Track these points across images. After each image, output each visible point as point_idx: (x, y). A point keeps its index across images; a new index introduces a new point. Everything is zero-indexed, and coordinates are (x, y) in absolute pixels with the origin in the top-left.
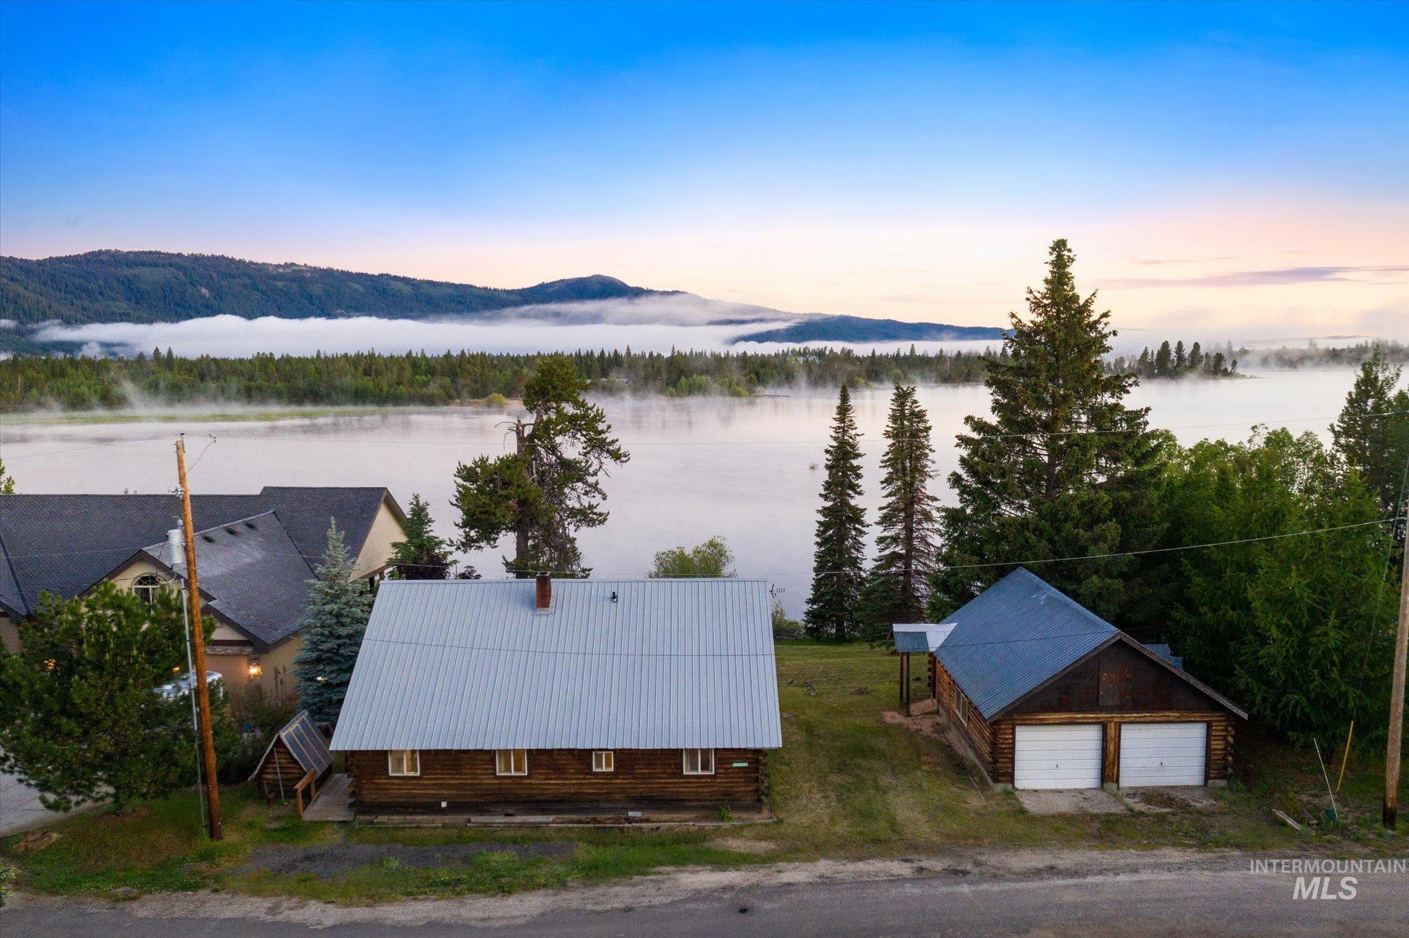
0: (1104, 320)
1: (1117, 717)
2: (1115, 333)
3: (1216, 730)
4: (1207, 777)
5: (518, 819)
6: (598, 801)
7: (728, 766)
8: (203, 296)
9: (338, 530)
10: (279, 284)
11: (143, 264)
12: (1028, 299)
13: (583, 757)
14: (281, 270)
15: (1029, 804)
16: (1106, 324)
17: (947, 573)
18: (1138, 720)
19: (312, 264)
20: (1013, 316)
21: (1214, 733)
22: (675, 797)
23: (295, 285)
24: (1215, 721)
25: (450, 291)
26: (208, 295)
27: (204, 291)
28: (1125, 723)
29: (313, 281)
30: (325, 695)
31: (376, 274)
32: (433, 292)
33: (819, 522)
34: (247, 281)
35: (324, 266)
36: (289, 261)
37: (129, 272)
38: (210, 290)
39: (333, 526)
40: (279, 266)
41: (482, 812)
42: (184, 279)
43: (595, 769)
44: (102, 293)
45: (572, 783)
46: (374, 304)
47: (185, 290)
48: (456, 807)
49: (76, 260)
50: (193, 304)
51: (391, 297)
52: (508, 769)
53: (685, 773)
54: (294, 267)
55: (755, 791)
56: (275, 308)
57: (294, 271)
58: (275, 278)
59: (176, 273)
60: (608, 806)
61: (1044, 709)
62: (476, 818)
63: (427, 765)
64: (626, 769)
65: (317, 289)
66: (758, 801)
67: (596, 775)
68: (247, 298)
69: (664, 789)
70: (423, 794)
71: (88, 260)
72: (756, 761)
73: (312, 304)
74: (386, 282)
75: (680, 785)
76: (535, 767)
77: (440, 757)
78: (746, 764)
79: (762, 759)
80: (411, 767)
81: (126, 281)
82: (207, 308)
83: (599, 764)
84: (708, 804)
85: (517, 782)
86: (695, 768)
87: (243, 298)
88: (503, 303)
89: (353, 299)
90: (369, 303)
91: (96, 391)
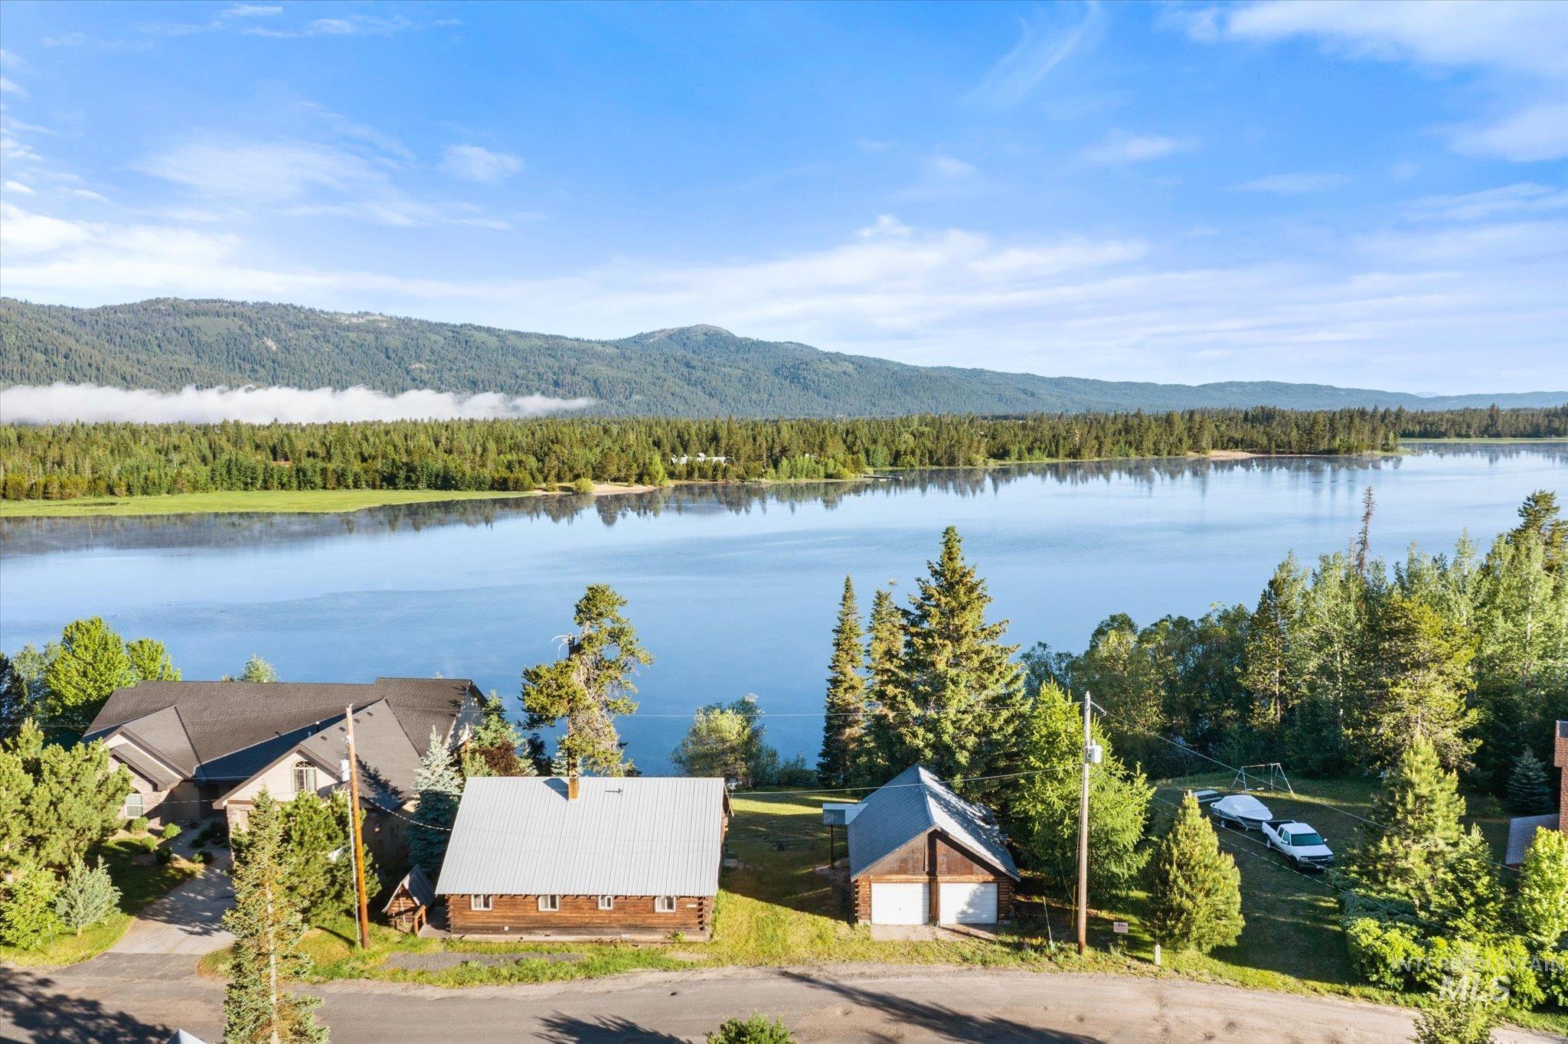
1: (938, 879)
5: (553, 938)
6: (602, 928)
7: (684, 907)
8: (268, 349)
10: (353, 335)
11: (205, 314)
13: (592, 900)
14: (354, 320)
18: (952, 880)
19: (388, 312)
22: (652, 926)
23: (370, 338)
24: (1003, 887)
25: (539, 343)
26: (274, 348)
27: (270, 343)
28: (943, 882)
29: (390, 331)
30: (429, 850)
31: (458, 323)
32: (521, 344)
34: (318, 332)
35: (401, 315)
36: (363, 310)
37: (188, 322)
38: (278, 341)
39: (435, 732)
40: (353, 315)
41: (530, 934)
42: (249, 330)
43: (601, 907)
44: (159, 346)
45: (586, 916)
46: (456, 359)
47: (251, 342)
48: (514, 930)
49: (130, 309)
50: (258, 358)
51: (474, 350)
52: (546, 906)
53: (657, 910)
54: (370, 318)
55: (701, 923)
56: (348, 363)
57: (368, 321)
58: (348, 329)
59: (241, 323)
60: (609, 930)
61: (890, 872)
62: (526, 937)
63: (496, 904)
64: (620, 908)
65: (394, 342)
66: (702, 929)
67: (602, 911)
68: (317, 350)
69: (644, 920)
70: (493, 922)
71: (146, 310)
72: (700, 904)
73: (388, 358)
74: (469, 333)
75: (655, 918)
76: (564, 905)
77: (504, 899)
78: (695, 906)
79: (705, 902)
80: (486, 905)
81: (186, 332)
82: (274, 362)
83: (603, 905)
84: (672, 931)
85: (552, 915)
86: (663, 907)
87: (312, 352)
88: (597, 356)
89: (433, 352)
90: (451, 356)
91: (166, 474)
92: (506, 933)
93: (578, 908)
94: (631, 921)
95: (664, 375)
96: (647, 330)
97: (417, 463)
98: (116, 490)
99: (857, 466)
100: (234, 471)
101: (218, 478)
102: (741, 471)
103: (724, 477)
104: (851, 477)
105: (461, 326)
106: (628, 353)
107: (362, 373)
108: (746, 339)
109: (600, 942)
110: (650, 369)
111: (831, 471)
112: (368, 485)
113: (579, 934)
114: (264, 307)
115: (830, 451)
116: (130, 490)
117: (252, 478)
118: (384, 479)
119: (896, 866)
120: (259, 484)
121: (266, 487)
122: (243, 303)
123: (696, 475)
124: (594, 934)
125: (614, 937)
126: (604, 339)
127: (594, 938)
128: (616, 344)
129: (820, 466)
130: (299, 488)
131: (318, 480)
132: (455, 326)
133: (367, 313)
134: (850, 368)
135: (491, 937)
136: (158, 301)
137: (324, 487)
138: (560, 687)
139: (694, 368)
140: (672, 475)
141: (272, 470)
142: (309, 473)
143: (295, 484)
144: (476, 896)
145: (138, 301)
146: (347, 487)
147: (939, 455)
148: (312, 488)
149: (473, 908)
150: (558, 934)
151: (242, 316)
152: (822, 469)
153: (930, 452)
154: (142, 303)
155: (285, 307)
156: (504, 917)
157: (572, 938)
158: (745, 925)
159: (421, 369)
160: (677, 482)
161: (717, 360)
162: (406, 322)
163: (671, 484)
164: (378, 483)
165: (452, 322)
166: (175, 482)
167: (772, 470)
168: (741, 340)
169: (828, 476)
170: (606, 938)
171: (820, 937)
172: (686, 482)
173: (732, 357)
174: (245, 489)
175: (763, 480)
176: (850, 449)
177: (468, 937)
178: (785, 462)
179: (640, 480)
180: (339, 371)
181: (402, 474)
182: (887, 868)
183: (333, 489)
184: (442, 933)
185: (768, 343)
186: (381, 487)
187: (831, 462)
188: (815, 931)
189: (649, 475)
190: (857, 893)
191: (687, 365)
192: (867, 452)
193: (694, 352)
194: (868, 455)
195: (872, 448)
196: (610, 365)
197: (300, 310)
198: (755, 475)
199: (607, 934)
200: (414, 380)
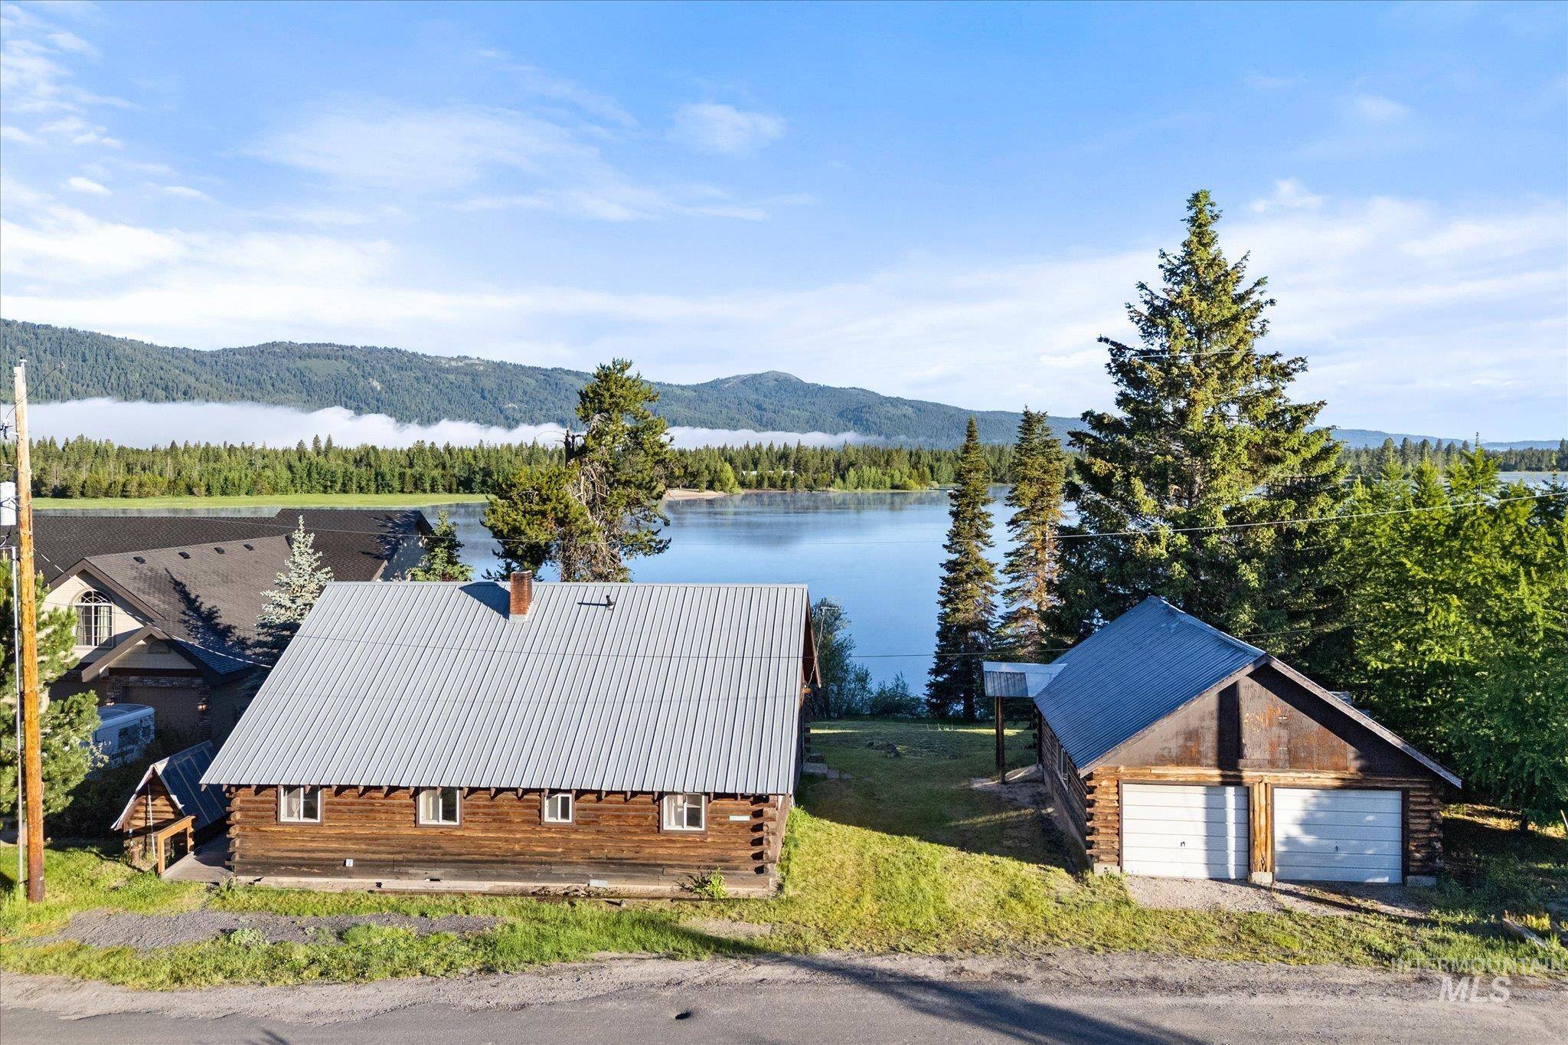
0: (1259, 289)
1: (1269, 777)
2: (1272, 302)
3: (1416, 803)
4: (1406, 871)
5: (444, 885)
6: (550, 864)
7: (723, 820)
8: (373, 389)
9: (307, 532)
10: (452, 377)
11: (317, 357)
12: (1161, 266)
14: (453, 363)
15: (1137, 895)
16: (1261, 293)
17: (1062, 609)
18: (1298, 782)
19: (485, 357)
20: (1142, 286)
21: (1412, 807)
22: (653, 862)
23: (467, 379)
24: (1414, 789)
26: (379, 388)
27: (376, 384)
28: (1278, 786)
29: (486, 374)
31: (550, 368)
33: (943, 578)
34: (419, 374)
35: (497, 360)
36: (462, 354)
37: (300, 364)
38: (382, 382)
39: (301, 527)
40: (452, 359)
41: (398, 875)
42: (356, 371)
43: (547, 819)
44: (273, 385)
45: (517, 837)
46: (546, 399)
47: (357, 383)
48: (366, 866)
49: (249, 351)
50: (363, 397)
51: (563, 392)
52: (436, 817)
53: (666, 827)
54: (467, 361)
55: (758, 857)
56: (446, 402)
57: (467, 364)
58: (448, 371)
59: (349, 365)
60: (564, 870)
61: (1162, 760)
62: (389, 883)
63: (330, 808)
64: (587, 821)
65: (489, 383)
66: (760, 870)
67: (550, 827)
68: (419, 391)
69: (638, 847)
70: (321, 848)
71: (262, 352)
72: (758, 814)
73: (484, 397)
74: (559, 376)
75: (659, 844)
76: (472, 812)
77: (348, 796)
78: (747, 818)
79: (768, 811)
80: (310, 812)
81: (298, 373)
82: (378, 401)
83: (553, 814)
84: (695, 872)
85: (445, 834)
86: (679, 821)
87: (414, 392)
88: (677, 399)
89: (525, 393)
90: (542, 397)
91: (246, 475)
92: (348, 873)
93: (501, 820)
94: (610, 851)
95: (737, 416)
96: (723, 377)
97: (493, 468)
98: (195, 490)
99: (922, 479)
100: (315, 476)
101: (298, 481)
102: (811, 482)
103: (793, 486)
104: (916, 489)
105: (552, 370)
106: (705, 396)
107: (459, 411)
108: (813, 385)
109: (542, 896)
110: (725, 410)
111: (897, 482)
112: (445, 490)
113: (499, 877)
114: (371, 350)
115: (895, 464)
116: (209, 491)
117: (331, 482)
118: (460, 483)
119: (1174, 746)
120: (338, 486)
121: (344, 490)
122: (352, 347)
123: (766, 484)
124: (531, 877)
125: (575, 886)
126: (683, 383)
127: (531, 886)
128: (695, 388)
129: (886, 478)
130: (377, 492)
131: (396, 484)
132: (546, 370)
133: (466, 357)
134: (910, 411)
135: (317, 883)
136: (274, 344)
137: (402, 491)
138: (544, 500)
139: (765, 410)
140: (743, 484)
141: (351, 473)
142: (388, 477)
143: (373, 488)
144: (290, 789)
145: (256, 345)
146: (424, 491)
147: (1003, 472)
148: (390, 492)
149: (284, 817)
150: (457, 877)
151: (351, 359)
152: (888, 480)
153: (994, 470)
154: (259, 346)
155: (390, 351)
156: (346, 838)
157: (487, 886)
158: (850, 870)
159: (514, 409)
160: (748, 491)
161: (787, 403)
162: (501, 366)
163: (742, 492)
164: (454, 487)
165: (544, 366)
166: (255, 483)
167: (838, 480)
168: (809, 385)
169: (894, 487)
170: (557, 887)
171: (1015, 894)
172: (756, 491)
173: (801, 401)
174: (325, 492)
175: (831, 489)
176: (915, 466)
177: (271, 881)
178: (852, 472)
179: (711, 486)
180: (437, 409)
181: (479, 478)
182: (1155, 750)
183: (411, 492)
184: (215, 872)
185: (834, 389)
186: (458, 491)
187: (897, 475)
188: (1002, 888)
189: (719, 481)
190: (1091, 804)
191: (759, 407)
192: (931, 468)
193: (765, 396)
194: (932, 471)
195: (936, 465)
196: (688, 407)
197: (403, 353)
198: (823, 485)
199: (559, 878)
200: (507, 418)
